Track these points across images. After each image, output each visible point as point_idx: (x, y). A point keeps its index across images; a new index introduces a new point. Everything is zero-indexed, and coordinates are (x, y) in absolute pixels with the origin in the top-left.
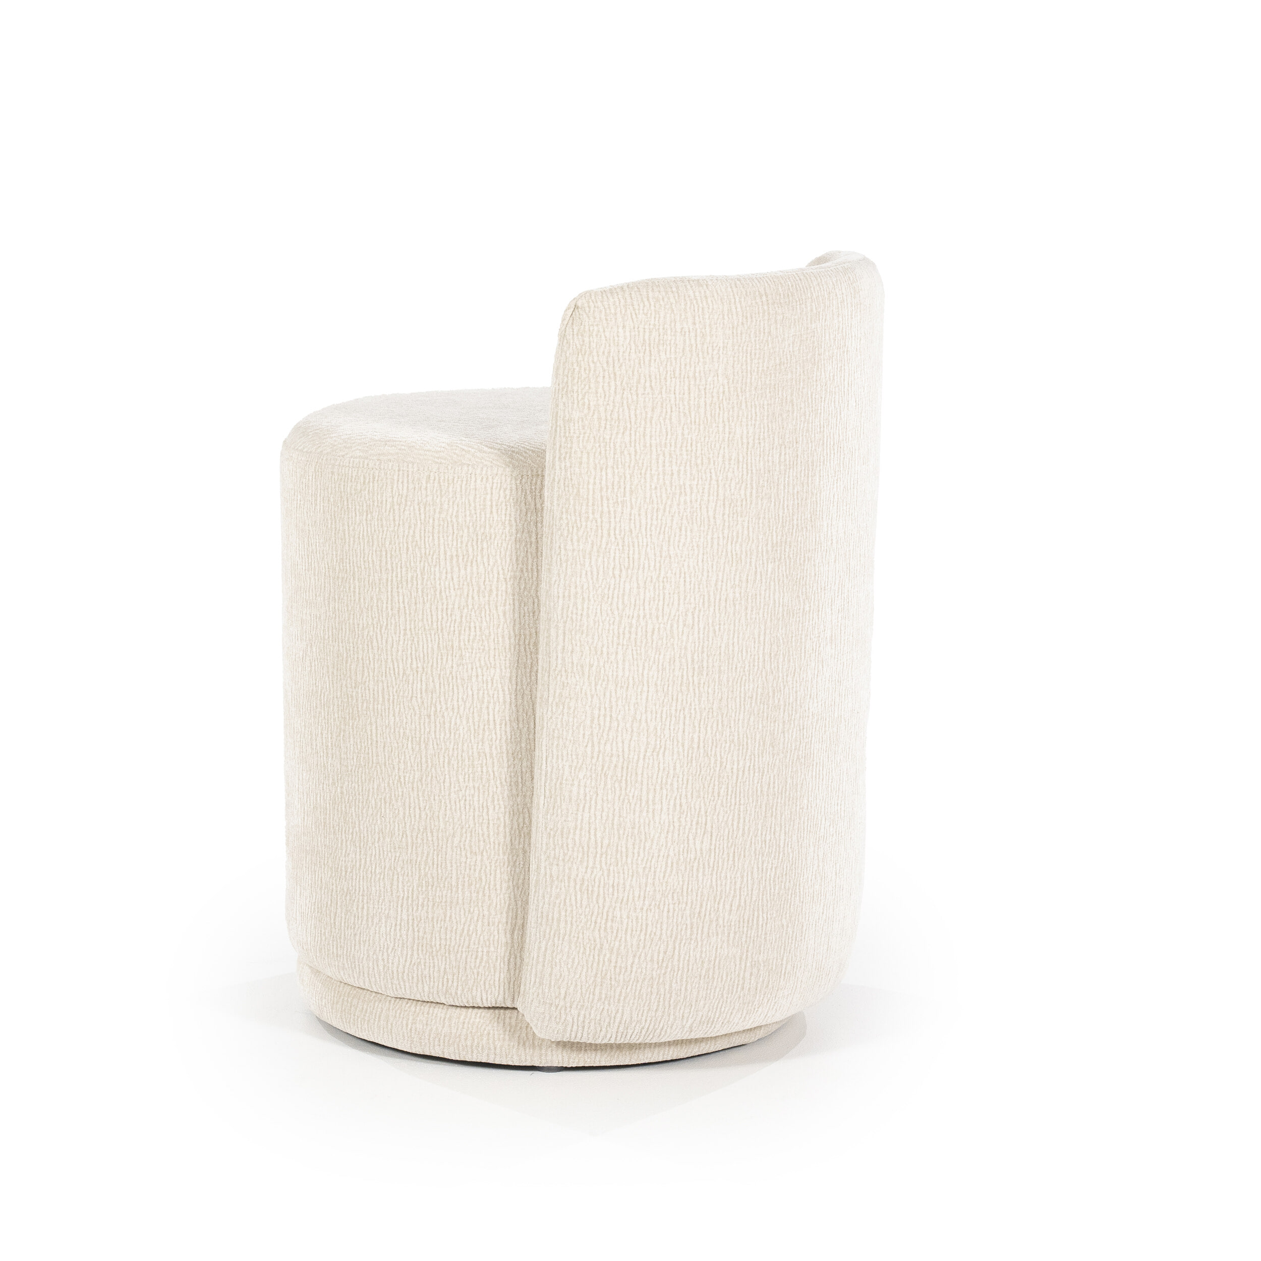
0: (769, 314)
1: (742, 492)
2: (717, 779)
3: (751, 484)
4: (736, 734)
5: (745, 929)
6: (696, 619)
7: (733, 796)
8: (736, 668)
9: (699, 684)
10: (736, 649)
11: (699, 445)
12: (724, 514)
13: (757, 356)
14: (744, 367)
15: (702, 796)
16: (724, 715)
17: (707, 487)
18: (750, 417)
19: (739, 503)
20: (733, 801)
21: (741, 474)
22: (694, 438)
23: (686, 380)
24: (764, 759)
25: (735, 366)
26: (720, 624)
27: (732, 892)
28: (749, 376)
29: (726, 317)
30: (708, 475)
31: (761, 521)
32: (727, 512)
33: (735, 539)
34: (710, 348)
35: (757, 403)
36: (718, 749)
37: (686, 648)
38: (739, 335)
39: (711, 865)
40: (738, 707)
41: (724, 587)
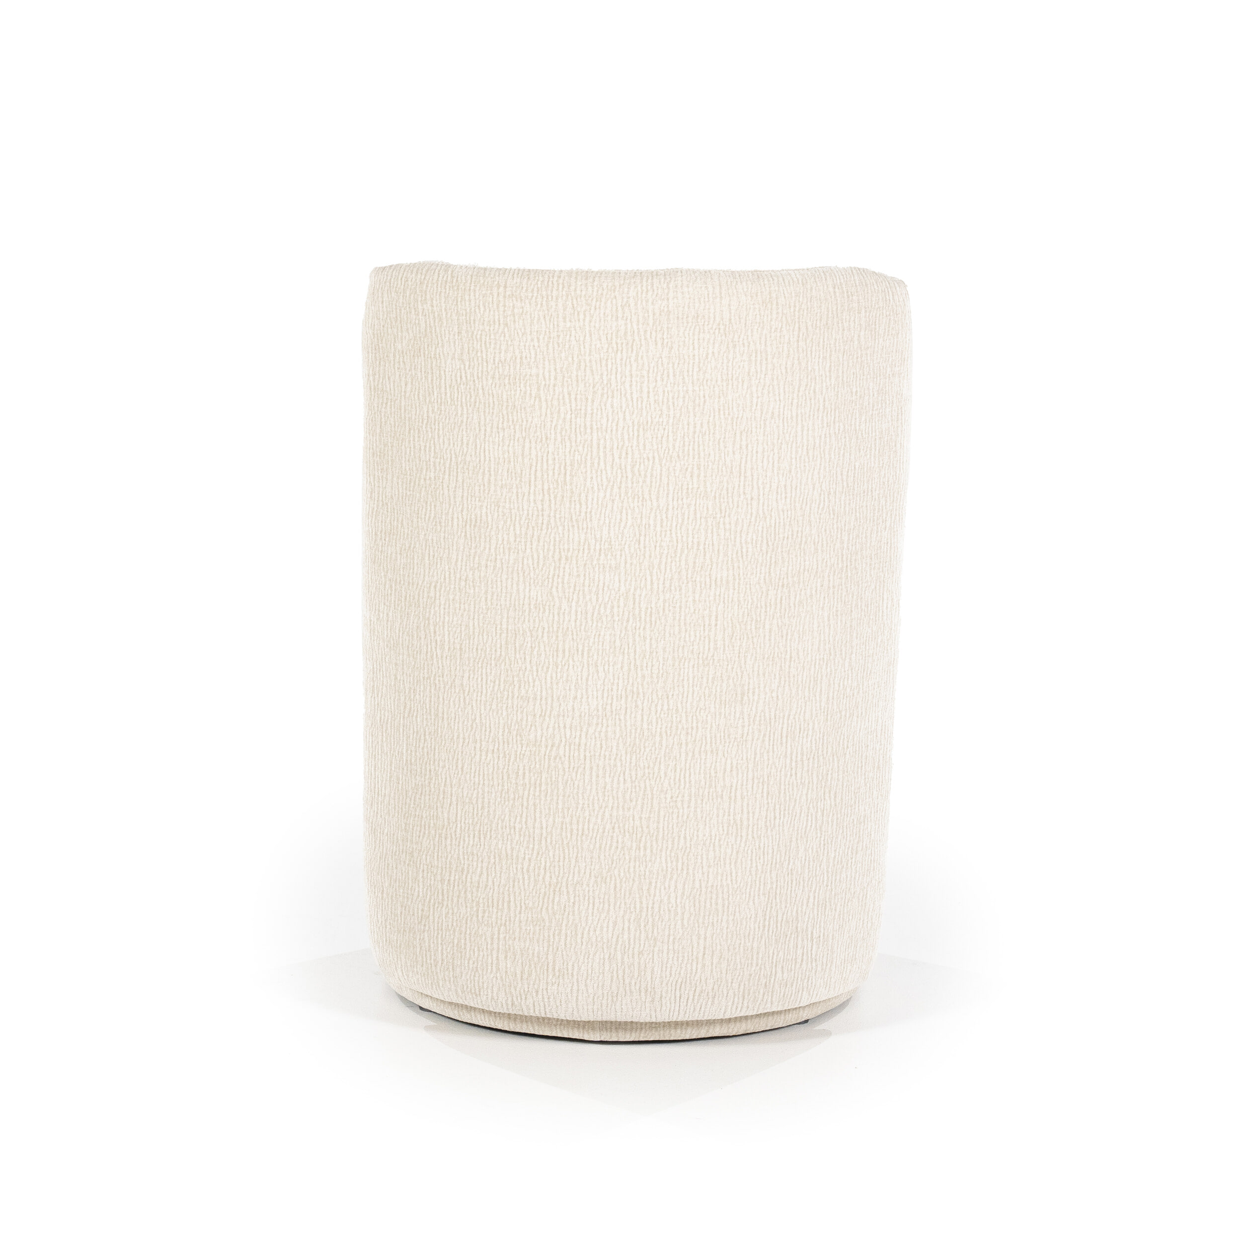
0: (505, 306)
1: (480, 477)
2: (460, 753)
3: (489, 471)
4: (478, 714)
5: (495, 910)
6: (438, 593)
7: (477, 774)
8: (477, 649)
9: (442, 657)
10: (477, 631)
11: (441, 424)
12: (462, 497)
13: (493, 346)
14: (479, 354)
15: (447, 767)
16: (466, 693)
17: (447, 466)
18: (487, 405)
19: (477, 488)
20: (477, 780)
21: (478, 460)
22: (437, 417)
23: (429, 360)
24: (510, 746)
25: (471, 352)
26: (460, 603)
27: (479, 869)
28: (485, 364)
29: (459, 303)
30: (449, 456)
31: (500, 510)
32: (465, 494)
33: (473, 523)
34: (447, 332)
35: (494, 392)
36: (461, 725)
37: (429, 619)
38: (472, 322)
39: (458, 836)
40: (480, 686)
41: (464, 568)
